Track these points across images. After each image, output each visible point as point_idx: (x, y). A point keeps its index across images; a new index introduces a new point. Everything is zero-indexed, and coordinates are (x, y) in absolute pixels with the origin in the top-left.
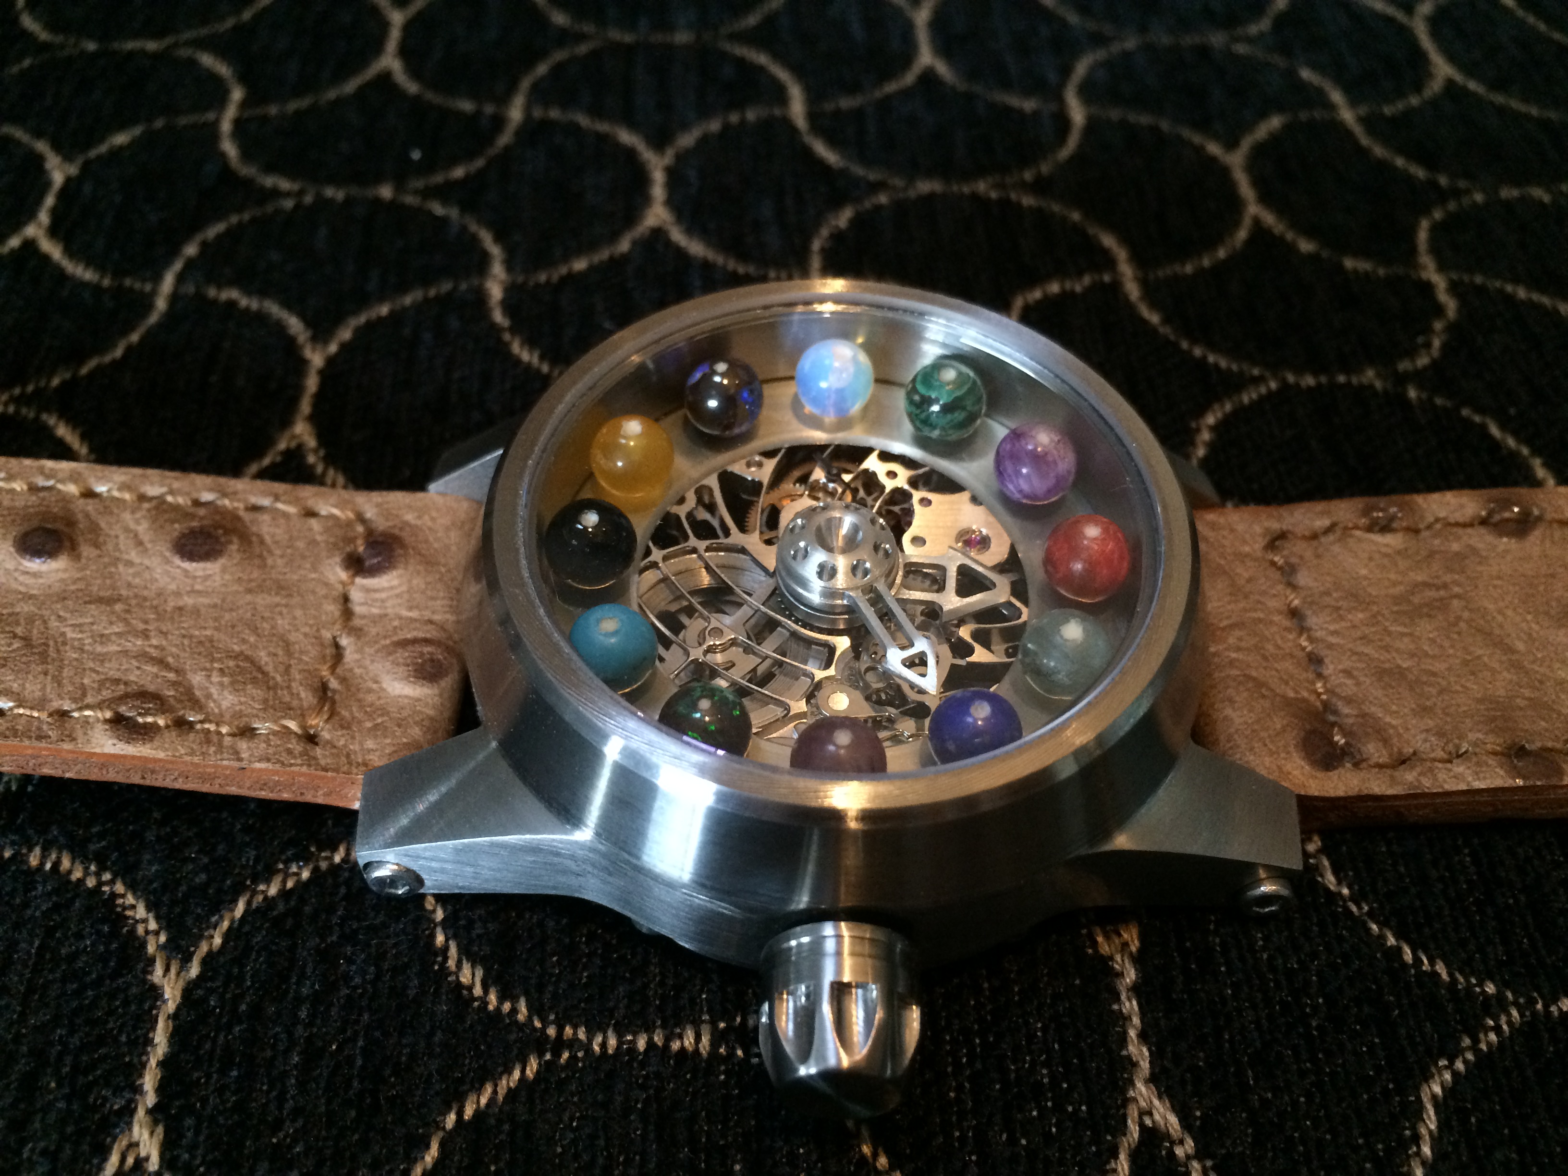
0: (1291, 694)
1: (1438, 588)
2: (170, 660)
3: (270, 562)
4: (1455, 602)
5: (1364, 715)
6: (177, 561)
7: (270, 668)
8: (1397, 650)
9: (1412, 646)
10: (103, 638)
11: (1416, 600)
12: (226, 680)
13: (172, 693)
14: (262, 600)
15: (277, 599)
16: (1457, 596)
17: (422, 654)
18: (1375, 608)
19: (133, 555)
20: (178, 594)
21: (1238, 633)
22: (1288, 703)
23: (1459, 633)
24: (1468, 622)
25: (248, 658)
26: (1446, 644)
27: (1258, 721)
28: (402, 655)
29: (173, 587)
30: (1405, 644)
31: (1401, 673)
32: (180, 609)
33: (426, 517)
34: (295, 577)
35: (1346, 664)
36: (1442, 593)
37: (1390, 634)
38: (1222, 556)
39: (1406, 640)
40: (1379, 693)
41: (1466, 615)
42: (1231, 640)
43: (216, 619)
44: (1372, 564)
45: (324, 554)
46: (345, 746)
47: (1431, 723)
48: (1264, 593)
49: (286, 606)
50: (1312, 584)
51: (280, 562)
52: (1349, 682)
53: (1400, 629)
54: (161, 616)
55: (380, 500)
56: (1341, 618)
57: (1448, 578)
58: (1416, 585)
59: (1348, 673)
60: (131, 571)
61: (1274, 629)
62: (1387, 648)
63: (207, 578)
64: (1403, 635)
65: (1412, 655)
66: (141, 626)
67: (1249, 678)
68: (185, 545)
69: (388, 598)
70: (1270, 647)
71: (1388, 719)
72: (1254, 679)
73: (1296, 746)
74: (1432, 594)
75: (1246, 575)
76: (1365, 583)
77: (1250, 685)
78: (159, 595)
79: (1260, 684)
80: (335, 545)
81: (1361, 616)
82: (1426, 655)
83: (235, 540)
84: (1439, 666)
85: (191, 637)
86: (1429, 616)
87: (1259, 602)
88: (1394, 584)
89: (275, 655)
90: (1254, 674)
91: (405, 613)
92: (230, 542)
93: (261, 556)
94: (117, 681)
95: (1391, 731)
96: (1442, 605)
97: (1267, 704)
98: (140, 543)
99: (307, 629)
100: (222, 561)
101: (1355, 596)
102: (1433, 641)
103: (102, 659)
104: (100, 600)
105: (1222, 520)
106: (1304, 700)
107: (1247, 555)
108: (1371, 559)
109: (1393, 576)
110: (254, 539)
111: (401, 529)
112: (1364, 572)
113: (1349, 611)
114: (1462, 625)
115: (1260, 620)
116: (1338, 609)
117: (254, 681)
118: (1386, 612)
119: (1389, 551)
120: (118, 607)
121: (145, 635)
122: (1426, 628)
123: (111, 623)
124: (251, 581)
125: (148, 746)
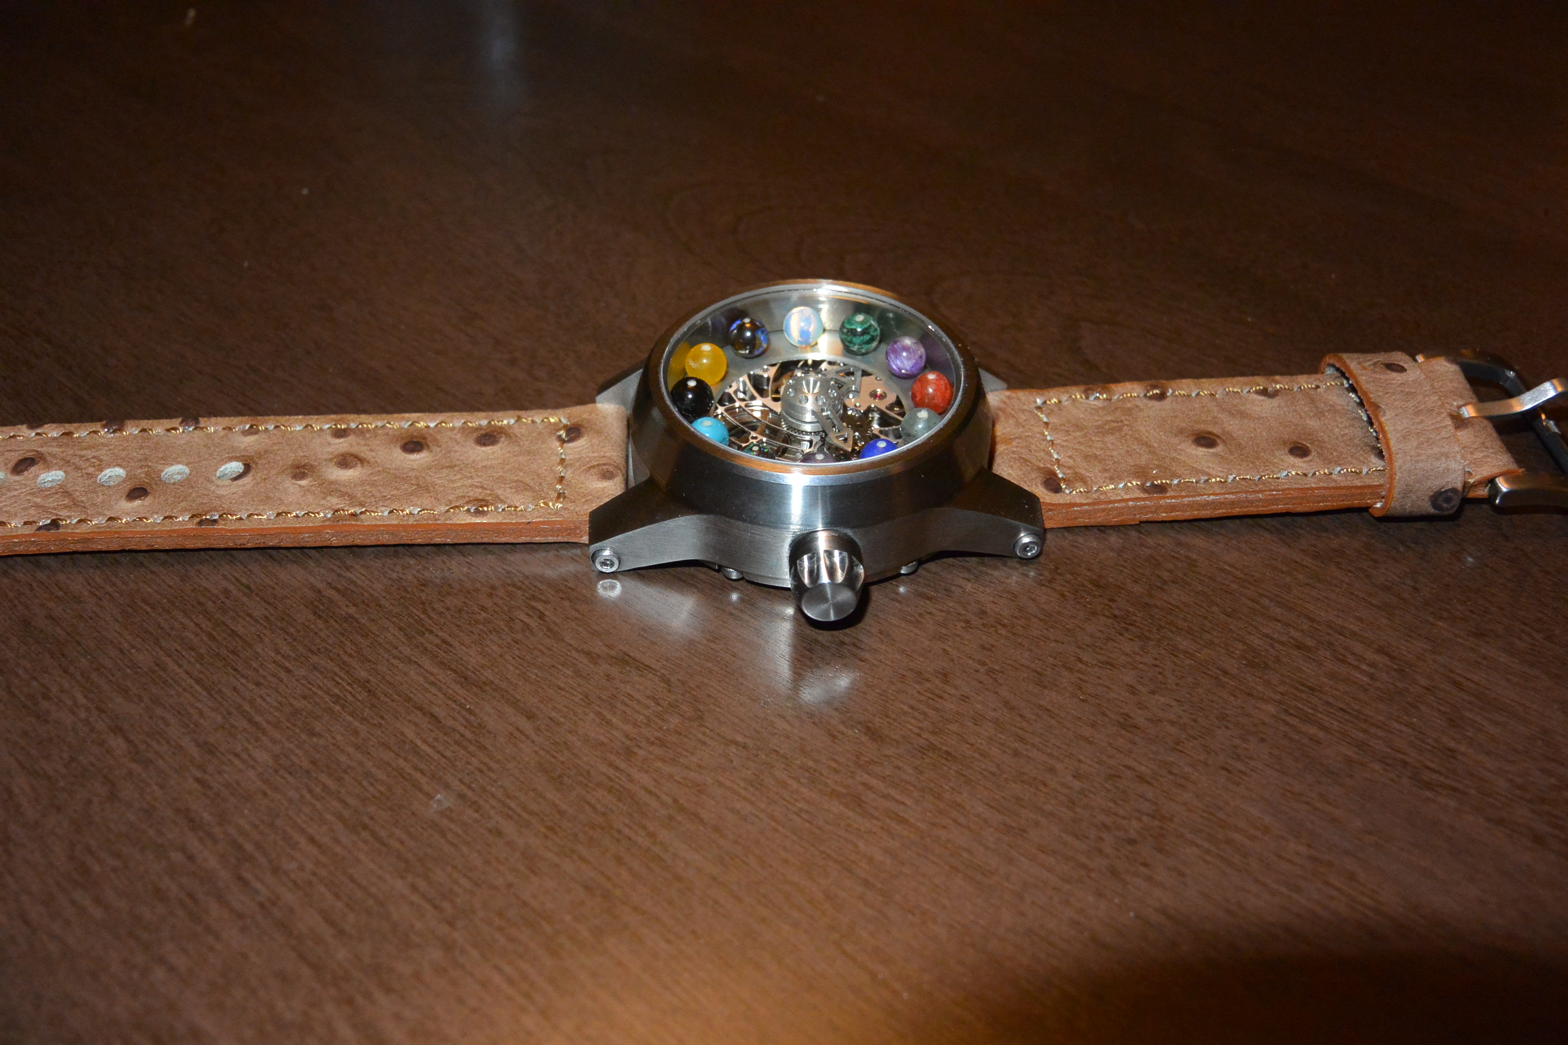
0: (1042, 466)
1: (1118, 422)
2: (485, 486)
3: (521, 443)
4: (1125, 428)
5: (1076, 473)
6: (479, 448)
7: (531, 484)
8: (1096, 448)
9: (1102, 446)
10: (453, 481)
11: (1107, 427)
12: (513, 490)
13: (490, 498)
14: (522, 459)
15: (529, 457)
16: (1127, 425)
17: (603, 470)
18: (1086, 431)
19: (457, 448)
20: (482, 460)
21: (1017, 440)
22: (1039, 468)
23: (1126, 440)
24: (1131, 436)
25: (521, 482)
26: (1119, 444)
27: (1024, 474)
28: (593, 471)
29: (479, 458)
30: (1100, 445)
31: (1096, 457)
32: (485, 466)
33: (593, 415)
34: (535, 448)
35: (1070, 453)
36: (1120, 424)
37: (1092, 441)
38: (1013, 409)
39: (1099, 443)
40: (1085, 464)
41: (1130, 432)
42: (1014, 444)
43: (503, 469)
44: (1086, 413)
45: (547, 437)
46: (574, 509)
47: (1107, 475)
48: (1032, 425)
49: (534, 459)
50: (1055, 420)
51: (527, 443)
52: (1071, 461)
53: (1097, 439)
54: (477, 470)
55: (568, 411)
56: (1069, 435)
57: (1123, 418)
58: (1107, 421)
59: (1070, 457)
60: (457, 454)
61: (1036, 439)
62: (1090, 447)
63: (494, 453)
64: (1098, 441)
65: (1102, 449)
66: (469, 475)
67: (1021, 458)
68: (481, 440)
69: (581, 450)
70: (1033, 447)
71: (1087, 474)
72: (1024, 459)
73: (1041, 484)
74: (1115, 424)
75: (1024, 418)
76: (1082, 421)
77: (1022, 460)
78: (474, 462)
79: (1026, 460)
80: (551, 433)
81: (1078, 434)
82: (1109, 449)
83: (503, 435)
84: (1115, 453)
85: (493, 476)
86: (1112, 433)
87: (1030, 429)
88: (1097, 421)
89: (533, 479)
90: (1024, 457)
91: (591, 455)
92: (501, 437)
93: (517, 441)
94: (464, 497)
95: (1088, 479)
96: (1120, 429)
97: (1029, 468)
98: (458, 443)
99: (546, 468)
100: (500, 445)
101: (1078, 426)
102: (1113, 444)
103: (454, 489)
104: (447, 467)
105: (1014, 395)
106: (1048, 468)
107: (1026, 410)
108: (1086, 410)
109: (1096, 418)
110: (512, 435)
111: (582, 421)
112: (1082, 416)
113: (1073, 432)
114: (1128, 437)
115: (1029, 436)
116: (1069, 431)
117: (526, 489)
118: (1091, 432)
119: (1096, 407)
120: (456, 468)
121: (471, 477)
122: (1110, 439)
123: (455, 475)
124: (514, 452)
125: (485, 517)
